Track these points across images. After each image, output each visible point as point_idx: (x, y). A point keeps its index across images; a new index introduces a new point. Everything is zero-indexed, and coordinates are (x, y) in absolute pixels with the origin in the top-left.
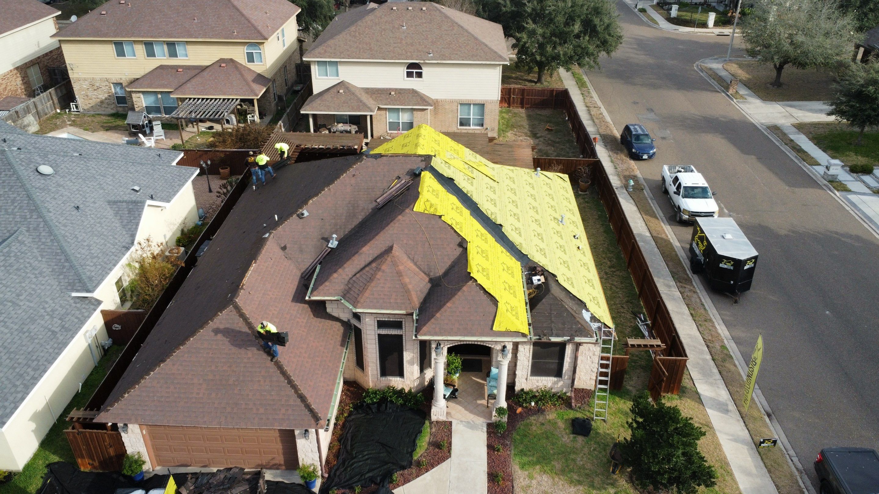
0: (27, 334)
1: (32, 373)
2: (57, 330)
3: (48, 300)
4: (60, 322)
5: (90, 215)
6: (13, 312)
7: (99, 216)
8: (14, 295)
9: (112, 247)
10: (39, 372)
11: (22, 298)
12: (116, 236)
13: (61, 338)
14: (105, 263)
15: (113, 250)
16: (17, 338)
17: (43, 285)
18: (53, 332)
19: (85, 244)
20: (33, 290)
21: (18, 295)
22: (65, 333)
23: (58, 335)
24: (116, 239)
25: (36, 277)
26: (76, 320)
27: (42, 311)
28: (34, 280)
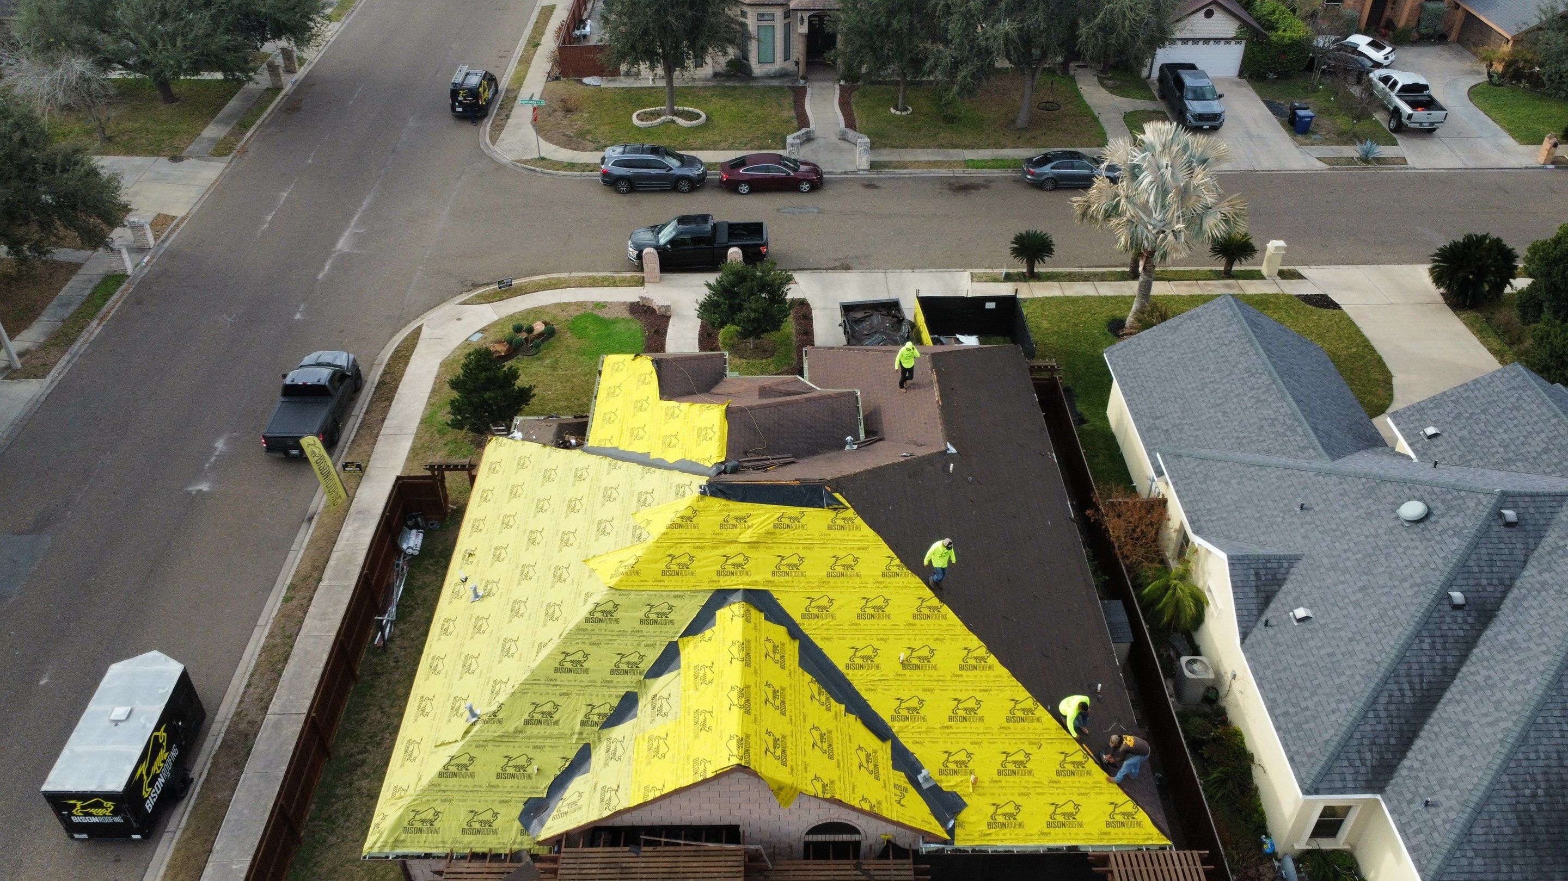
0: (1173, 399)
1: (1131, 385)
2: (1157, 422)
3: (1199, 433)
4: (1165, 428)
5: (1283, 518)
6: (1206, 400)
7: (1276, 527)
8: (1228, 410)
9: (1208, 507)
10: (1127, 389)
11: (1220, 414)
12: (1223, 522)
13: (1145, 420)
14: (1188, 484)
15: (1201, 504)
16: (1175, 391)
17: (1223, 439)
18: (1158, 418)
19: (1234, 481)
20: (1222, 428)
21: (1224, 413)
22: (1148, 425)
23: (1151, 420)
24: (1218, 520)
25: (1238, 438)
26: (1154, 441)
27: (1189, 422)
28: (1235, 435)
